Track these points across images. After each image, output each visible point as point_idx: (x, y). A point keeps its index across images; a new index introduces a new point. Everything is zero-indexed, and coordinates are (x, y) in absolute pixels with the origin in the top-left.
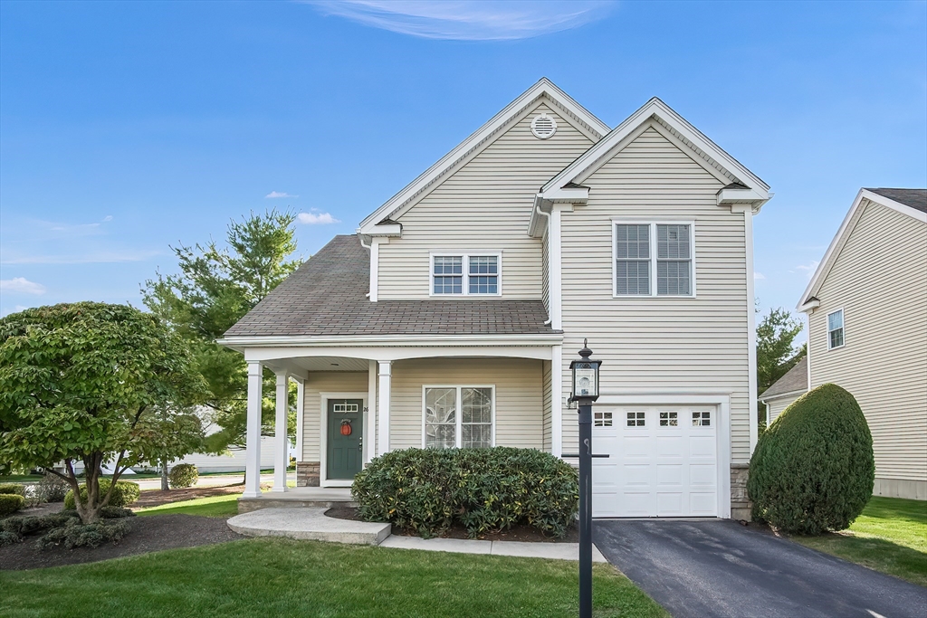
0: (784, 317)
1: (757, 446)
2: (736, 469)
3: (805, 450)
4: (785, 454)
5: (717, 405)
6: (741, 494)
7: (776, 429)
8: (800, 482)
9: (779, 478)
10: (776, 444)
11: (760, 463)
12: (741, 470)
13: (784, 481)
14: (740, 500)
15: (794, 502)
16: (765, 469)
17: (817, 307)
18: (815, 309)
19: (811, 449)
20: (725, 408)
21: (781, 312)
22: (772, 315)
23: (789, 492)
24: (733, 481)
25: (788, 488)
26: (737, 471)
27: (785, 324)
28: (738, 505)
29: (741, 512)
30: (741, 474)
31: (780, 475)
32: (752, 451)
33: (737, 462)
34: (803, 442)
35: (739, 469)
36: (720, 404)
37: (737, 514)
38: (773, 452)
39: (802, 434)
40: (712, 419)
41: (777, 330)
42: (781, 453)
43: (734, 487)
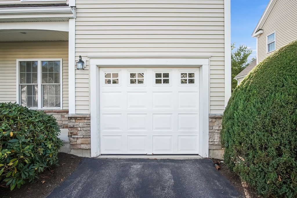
0: (245, 48)
1: (230, 100)
2: (213, 118)
3: (282, 106)
4: (259, 111)
5: (199, 67)
6: (217, 138)
7: (248, 84)
8: (277, 143)
9: (251, 137)
10: (247, 100)
11: (231, 118)
12: (218, 120)
13: (256, 141)
14: (216, 143)
15: (268, 164)
16: (236, 125)
17: (262, 33)
18: (261, 34)
19: (289, 106)
20: (205, 69)
21: (244, 47)
22: (240, 48)
23: (263, 154)
24: (211, 127)
25: (261, 149)
26: (214, 120)
27: (245, 51)
28: (214, 147)
29: (217, 152)
30: (217, 123)
31: (253, 133)
32: (226, 104)
33: (213, 112)
34: (279, 98)
35: (216, 118)
36: (201, 66)
37: (213, 154)
38: (245, 108)
39: (278, 88)
40: (196, 78)
41: (242, 53)
42: (254, 109)
43: (211, 133)
